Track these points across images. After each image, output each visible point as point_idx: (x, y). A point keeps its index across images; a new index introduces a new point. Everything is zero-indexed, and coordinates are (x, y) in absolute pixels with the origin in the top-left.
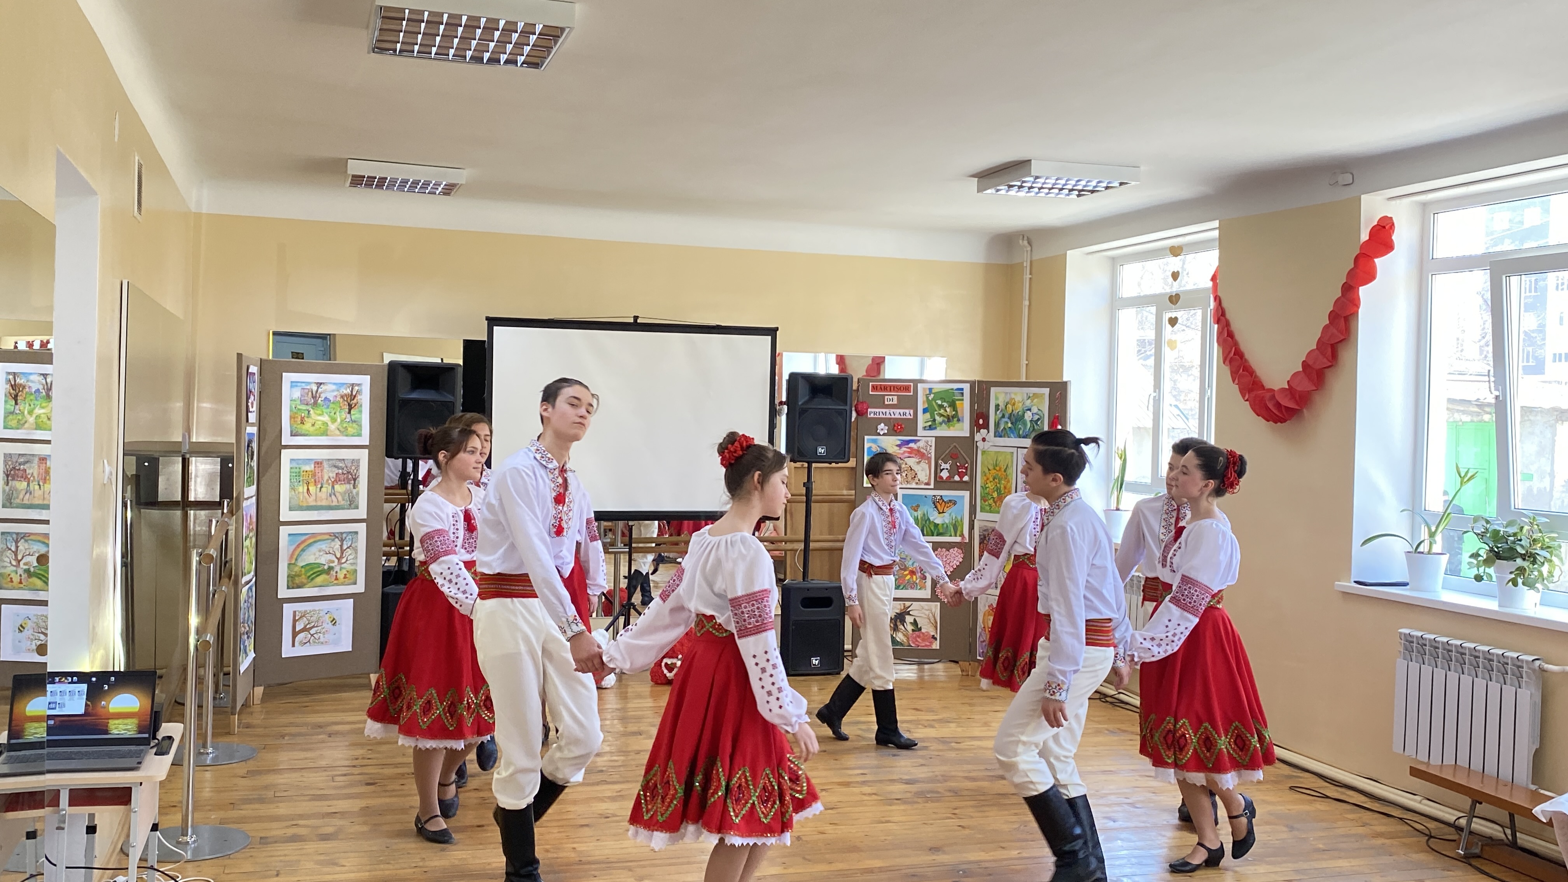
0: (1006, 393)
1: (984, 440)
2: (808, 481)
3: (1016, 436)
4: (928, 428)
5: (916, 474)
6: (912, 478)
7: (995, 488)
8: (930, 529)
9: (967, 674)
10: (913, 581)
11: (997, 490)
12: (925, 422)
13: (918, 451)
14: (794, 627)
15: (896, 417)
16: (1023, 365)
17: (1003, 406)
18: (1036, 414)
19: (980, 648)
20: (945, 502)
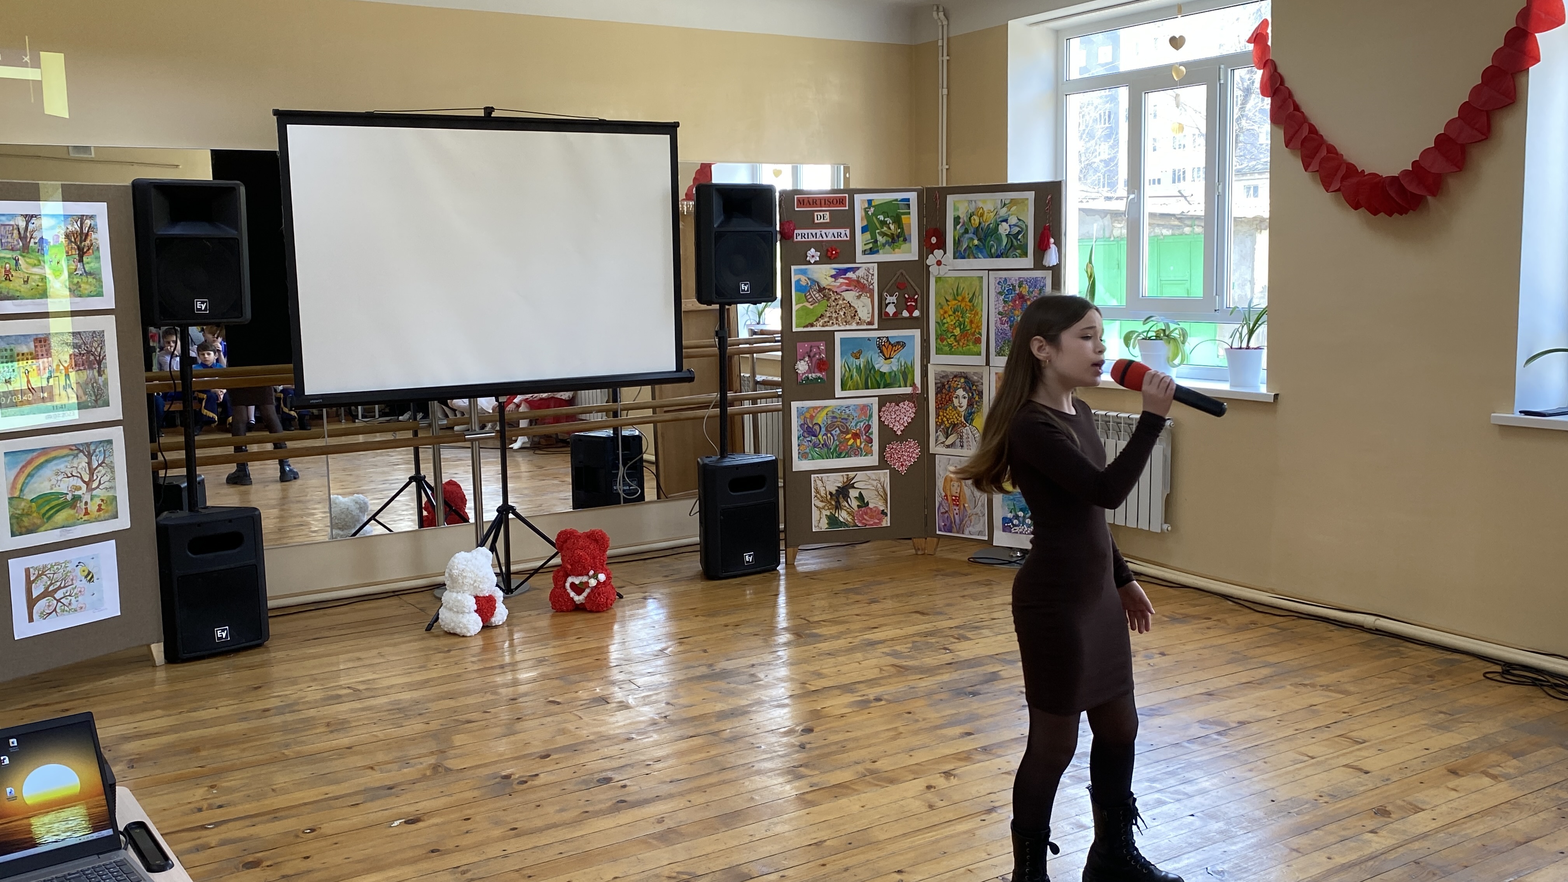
0: (970, 201)
1: (939, 263)
2: (720, 329)
3: (986, 255)
4: (869, 252)
5: (856, 311)
6: (852, 317)
7: (957, 324)
8: (876, 379)
9: (923, 553)
10: (857, 446)
11: (960, 325)
12: (865, 245)
13: (858, 282)
14: (722, 517)
15: (829, 239)
16: (942, 170)
17: (965, 219)
18: (1015, 225)
19: (941, 521)
20: (892, 345)
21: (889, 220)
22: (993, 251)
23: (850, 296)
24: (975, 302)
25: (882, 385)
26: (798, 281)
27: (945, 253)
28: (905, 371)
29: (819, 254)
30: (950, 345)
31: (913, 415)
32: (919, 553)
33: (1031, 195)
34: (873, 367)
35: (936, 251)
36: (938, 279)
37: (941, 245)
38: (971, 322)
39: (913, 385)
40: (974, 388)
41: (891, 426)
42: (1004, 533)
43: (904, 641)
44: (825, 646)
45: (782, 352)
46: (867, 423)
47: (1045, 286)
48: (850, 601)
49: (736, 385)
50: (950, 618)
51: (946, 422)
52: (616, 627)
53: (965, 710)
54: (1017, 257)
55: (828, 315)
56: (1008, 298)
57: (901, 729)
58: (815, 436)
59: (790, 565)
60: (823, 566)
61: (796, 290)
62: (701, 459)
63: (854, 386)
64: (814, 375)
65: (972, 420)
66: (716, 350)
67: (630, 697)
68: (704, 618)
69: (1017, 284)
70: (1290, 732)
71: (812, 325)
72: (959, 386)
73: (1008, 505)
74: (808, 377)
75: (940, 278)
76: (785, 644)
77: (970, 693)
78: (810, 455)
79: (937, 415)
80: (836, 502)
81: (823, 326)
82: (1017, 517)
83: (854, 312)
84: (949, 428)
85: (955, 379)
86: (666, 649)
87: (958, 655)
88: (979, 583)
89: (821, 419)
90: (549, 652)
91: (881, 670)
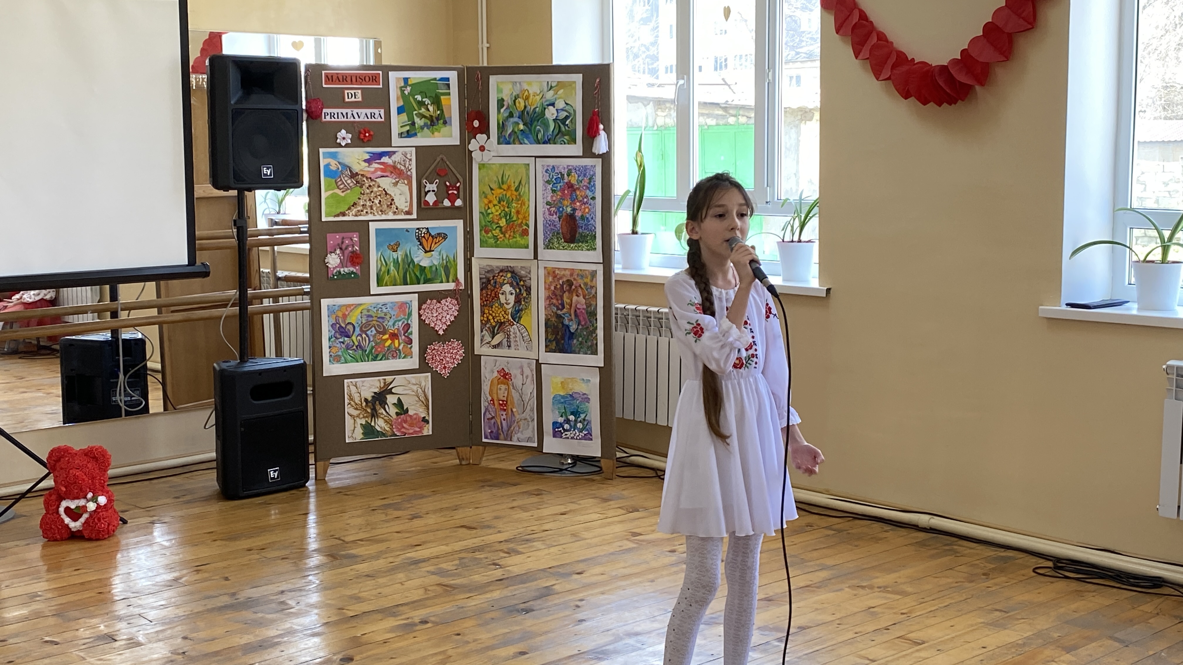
0: (515, 83)
1: (482, 149)
2: (239, 218)
3: (534, 141)
4: (406, 135)
5: (393, 200)
6: (388, 206)
7: (502, 214)
8: (415, 274)
9: (468, 462)
10: (395, 348)
11: (506, 216)
12: (401, 127)
13: (394, 167)
14: (243, 429)
15: (361, 119)
16: (482, 49)
17: (509, 101)
18: (562, 110)
19: (487, 428)
20: (432, 237)
21: (427, 101)
22: (540, 136)
23: (386, 183)
24: (522, 190)
25: (422, 281)
26: (327, 166)
27: (489, 138)
28: (447, 266)
29: (350, 136)
30: (495, 237)
31: (456, 314)
32: (464, 463)
33: (578, 78)
34: (412, 261)
35: (479, 136)
36: (482, 166)
37: (485, 129)
38: (518, 212)
39: (456, 280)
40: (522, 283)
41: (432, 325)
42: (555, 439)
43: (452, 557)
44: (363, 567)
45: (311, 246)
46: (406, 322)
47: (594, 174)
48: (388, 517)
49: (255, 282)
50: (499, 532)
51: (492, 321)
52: (119, 556)
53: (518, 628)
54: (565, 144)
55: (362, 203)
56: (557, 187)
57: (450, 652)
58: (348, 336)
59: (320, 480)
60: (356, 481)
61: (325, 175)
62: (218, 364)
63: (391, 282)
64: (346, 270)
65: (520, 318)
66: (234, 242)
67: (141, 632)
68: (224, 542)
69: (565, 173)
70: (851, 635)
71: (344, 214)
72: (505, 282)
73: (559, 408)
74: (340, 272)
75: (484, 164)
76: (317, 567)
77: (523, 610)
78: (343, 358)
79: (483, 313)
80: (372, 410)
81: (356, 216)
82: (568, 421)
83: (390, 200)
84: (495, 327)
85: (501, 274)
86: (181, 578)
87: (508, 571)
88: (529, 494)
89: (354, 318)
90: (40, 586)
91: (426, 590)
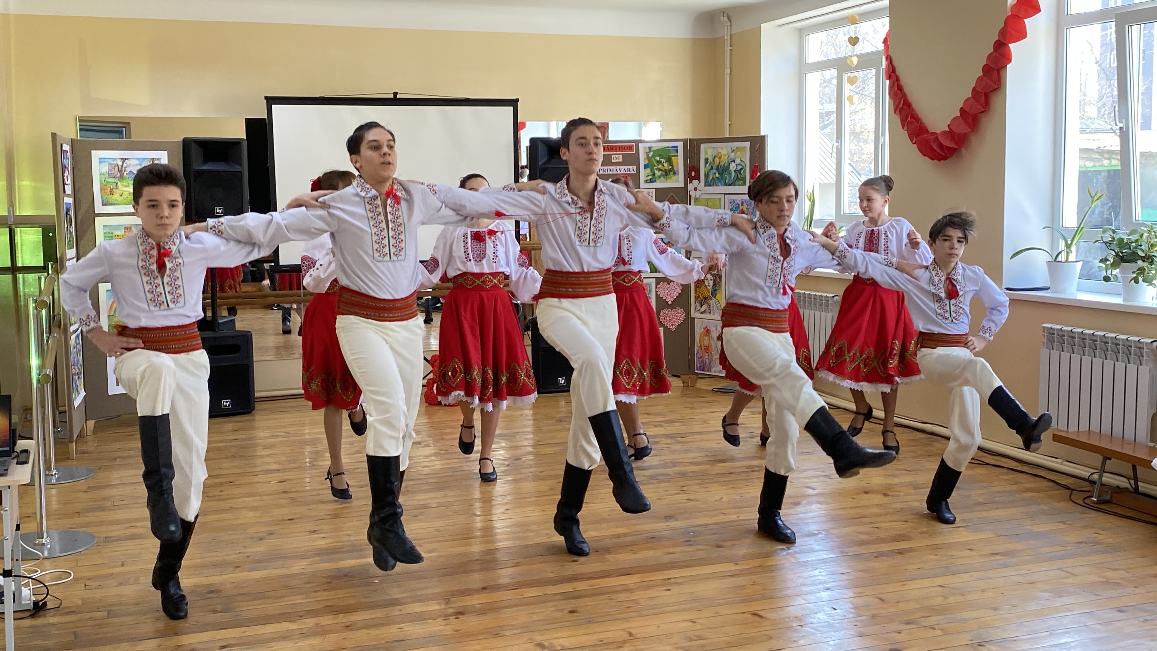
0: (714, 148)
1: (696, 189)
3: (723, 184)
4: (649, 181)
12: (647, 176)
14: (542, 353)
16: (726, 125)
17: (711, 160)
18: (739, 164)
19: (698, 363)
21: (663, 160)
22: (727, 181)
27: (699, 182)
31: (680, 291)
32: (685, 385)
33: (747, 144)
35: (694, 181)
37: (697, 177)
40: (717, 273)
41: (665, 298)
51: (700, 296)
54: (740, 185)
65: (716, 295)
69: (740, 204)
75: (697, 199)
79: (696, 291)
84: (702, 302)
